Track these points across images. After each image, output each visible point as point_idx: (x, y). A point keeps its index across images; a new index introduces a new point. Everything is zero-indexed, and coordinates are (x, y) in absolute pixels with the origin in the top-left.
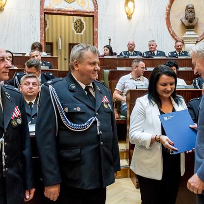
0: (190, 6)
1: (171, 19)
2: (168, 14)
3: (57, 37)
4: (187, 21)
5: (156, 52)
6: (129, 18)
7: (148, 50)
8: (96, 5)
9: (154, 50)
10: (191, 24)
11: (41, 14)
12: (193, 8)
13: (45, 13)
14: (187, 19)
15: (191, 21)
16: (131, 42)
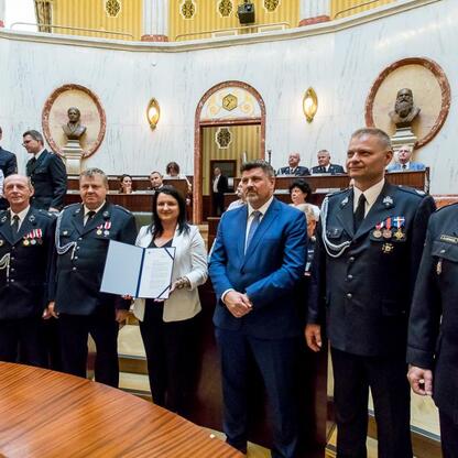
0: (404, 92)
1: (374, 115)
2: (369, 108)
3: (241, 151)
4: (398, 116)
5: (327, 168)
6: (310, 120)
7: (318, 165)
8: (263, 108)
9: (326, 165)
10: (404, 120)
11: (196, 128)
12: (409, 94)
13: (201, 127)
14: (397, 112)
15: (403, 115)
16: (294, 154)
